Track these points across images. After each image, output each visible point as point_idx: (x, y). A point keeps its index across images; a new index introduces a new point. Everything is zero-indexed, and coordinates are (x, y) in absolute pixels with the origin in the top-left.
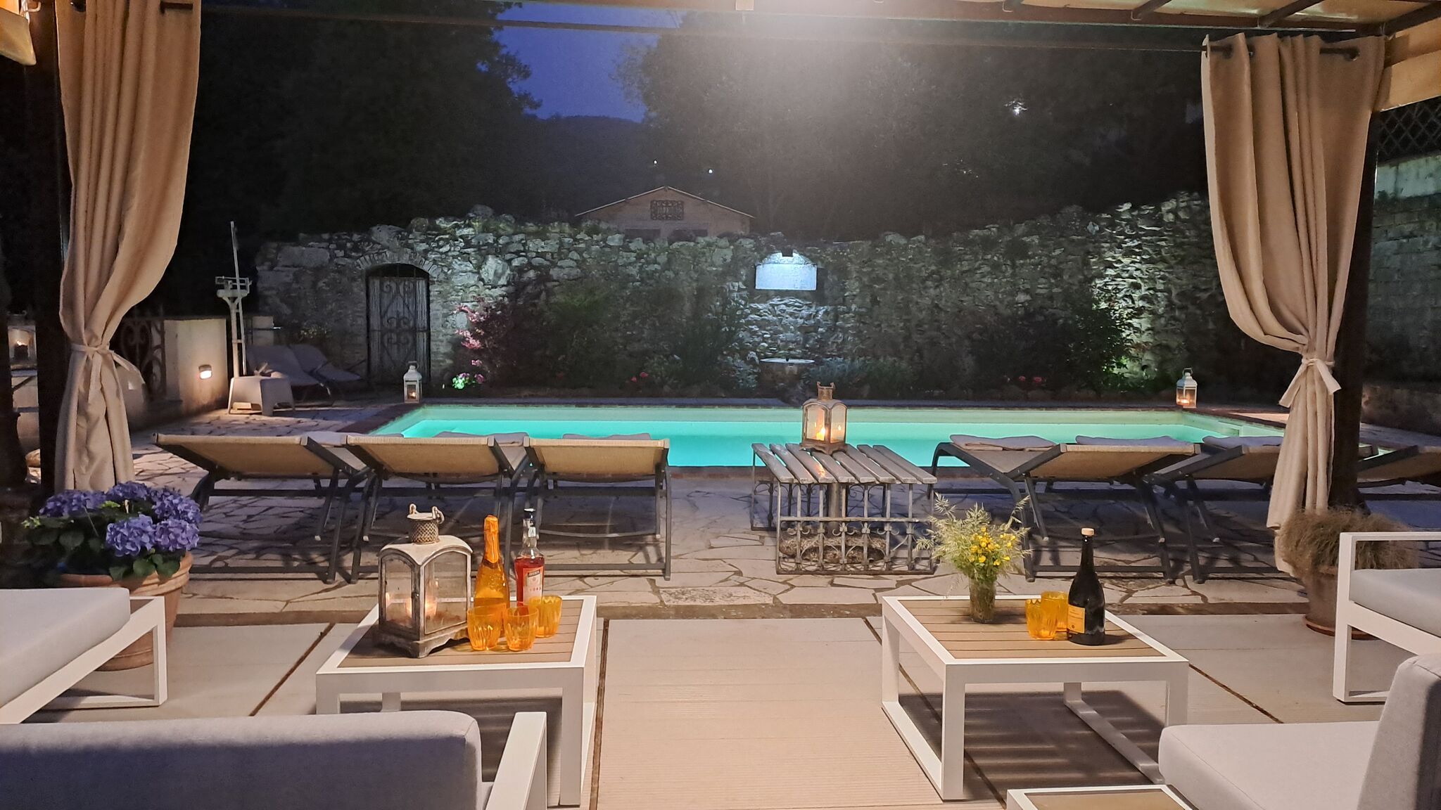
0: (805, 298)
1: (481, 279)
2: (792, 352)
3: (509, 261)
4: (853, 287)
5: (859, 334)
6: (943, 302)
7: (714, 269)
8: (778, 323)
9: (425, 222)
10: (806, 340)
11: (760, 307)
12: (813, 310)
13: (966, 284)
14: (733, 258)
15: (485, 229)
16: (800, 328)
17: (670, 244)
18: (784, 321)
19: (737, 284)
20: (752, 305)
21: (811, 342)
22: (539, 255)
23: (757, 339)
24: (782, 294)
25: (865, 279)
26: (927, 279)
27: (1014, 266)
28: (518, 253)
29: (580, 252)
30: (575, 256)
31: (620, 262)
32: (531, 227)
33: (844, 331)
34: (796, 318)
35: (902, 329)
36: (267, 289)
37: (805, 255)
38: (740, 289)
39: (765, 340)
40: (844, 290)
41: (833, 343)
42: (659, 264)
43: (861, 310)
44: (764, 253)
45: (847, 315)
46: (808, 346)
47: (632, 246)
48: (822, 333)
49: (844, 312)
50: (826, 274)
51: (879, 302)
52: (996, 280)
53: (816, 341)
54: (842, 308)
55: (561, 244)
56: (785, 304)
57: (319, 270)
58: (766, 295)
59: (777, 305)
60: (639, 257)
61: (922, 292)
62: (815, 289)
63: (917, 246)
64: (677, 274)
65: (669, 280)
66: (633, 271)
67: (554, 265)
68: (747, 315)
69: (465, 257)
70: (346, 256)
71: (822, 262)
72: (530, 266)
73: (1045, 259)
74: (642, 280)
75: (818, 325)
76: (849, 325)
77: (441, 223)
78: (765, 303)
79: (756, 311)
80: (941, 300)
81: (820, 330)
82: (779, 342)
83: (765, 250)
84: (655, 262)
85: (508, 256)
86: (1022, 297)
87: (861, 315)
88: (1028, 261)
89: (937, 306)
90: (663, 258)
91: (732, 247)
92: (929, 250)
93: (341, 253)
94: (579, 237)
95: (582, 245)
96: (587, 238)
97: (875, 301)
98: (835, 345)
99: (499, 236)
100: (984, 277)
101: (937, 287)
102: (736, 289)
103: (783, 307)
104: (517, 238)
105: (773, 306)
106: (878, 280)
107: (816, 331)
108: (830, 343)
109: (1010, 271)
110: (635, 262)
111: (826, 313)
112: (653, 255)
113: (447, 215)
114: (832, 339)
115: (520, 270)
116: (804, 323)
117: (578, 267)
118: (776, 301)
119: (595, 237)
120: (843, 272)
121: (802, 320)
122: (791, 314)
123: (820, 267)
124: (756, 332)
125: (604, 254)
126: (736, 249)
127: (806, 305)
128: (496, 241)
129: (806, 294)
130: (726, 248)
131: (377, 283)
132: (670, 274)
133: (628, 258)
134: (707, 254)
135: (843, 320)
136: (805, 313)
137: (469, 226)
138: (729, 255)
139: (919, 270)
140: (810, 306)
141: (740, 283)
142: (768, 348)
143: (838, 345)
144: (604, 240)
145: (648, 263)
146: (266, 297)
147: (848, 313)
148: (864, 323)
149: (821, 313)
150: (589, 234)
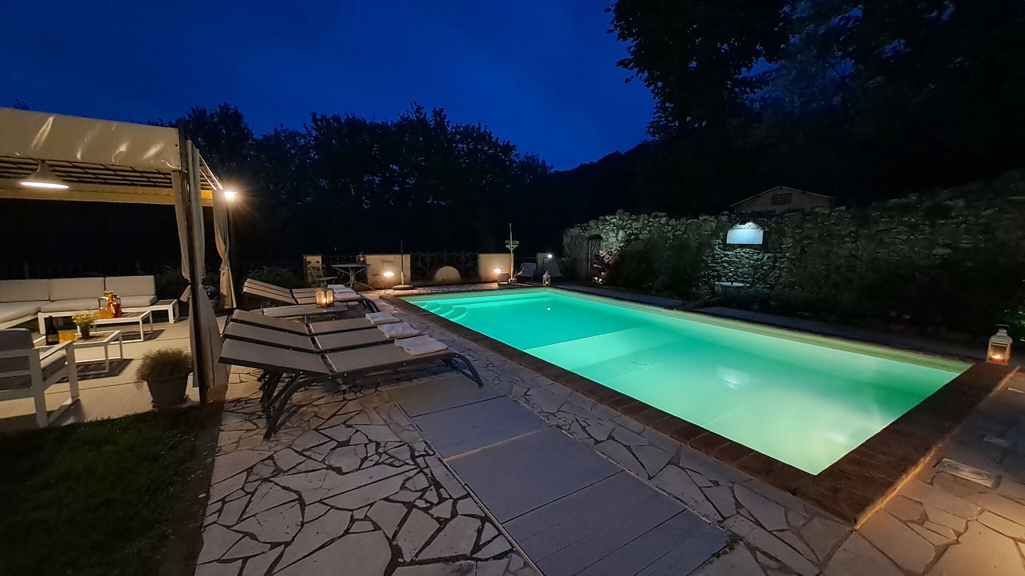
0: (756, 249)
1: (617, 240)
2: (746, 280)
3: (626, 232)
4: (788, 242)
5: (790, 271)
6: (859, 253)
7: (707, 233)
8: (739, 263)
9: (603, 217)
10: (755, 274)
11: (729, 253)
12: (760, 256)
13: (881, 240)
14: (716, 226)
15: (620, 219)
16: (752, 266)
17: (687, 221)
18: (743, 261)
19: (718, 241)
20: (725, 252)
21: (758, 275)
22: (636, 229)
23: (726, 271)
24: (742, 246)
25: (797, 237)
26: (846, 236)
27: (933, 225)
28: (629, 228)
29: (650, 226)
30: (648, 228)
31: (665, 231)
32: (634, 217)
33: (780, 269)
34: (750, 260)
35: (823, 270)
36: (565, 244)
37: (757, 223)
38: (719, 244)
39: (731, 272)
40: (781, 244)
41: (772, 276)
42: (681, 231)
43: (792, 257)
44: (732, 224)
45: (783, 260)
46: (756, 277)
47: (670, 223)
48: (765, 270)
49: (780, 258)
50: (770, 235)
51: (806, 252)
52: (912, 237)
53: (761, 274)
54: (779, 255)
55: (644, 224)
56: (744, 252)
57: (577, 237)
58: (733, 247)
59: (739, 253)
60: (672, 229)
61: (842, 246)
62: (761, 243)
63: (839, 214)
64: (689, 236)
65: (685, 238)
66: (670, 235)
67: (641, 233)
68: (722, 258)
69: (613, 230)
70: (583, 232)
71: (768, 227)
72: (633, 234)
73: (971, 219)
74: (673, 240)
75: (763, 265)
76: (783, 266)
77: (607, 217)
78: (732, 251)
79: (726, 255)
80: (858, 251)
81: (765, 268)
82: (739, 273)
83: (734, 222)
84: (680, 230)
85: (626, 230)
86: (939, 251)
87: (793, 260)
88: (950, 221)
89: (854, 256)
90: (683, 229)
91: (716, 221)
92: (849, 216)
93: (581, 231)
94: (650, 220)
95: (651, 224)
96: (653, 220)
97: (803, 251)
98: (773, 277)
99: (623, 221)
100: (900, 234)
101: (853, 242)
102: (717, 243)
103: (742, 254)
104: (629, 222)
105: (737, 253)
106: (807, 237)
107: (762, 268)
108: (770, 276)
109: (928, 229)
110: (671, 231)
111: (769, 258)
112: (679, 227)
113: (609, 214)
114: (771, 274)
115: (630, 235)
116: (754, 263)
117: (649, 233)
118: (738, 250)
119: (657, 220)
120: (781, 234)
121: (753, 262)
122: (747, 258)
123: (767, 230)
124: (726, 267)
125: (659, 227)
126: (718, 221)
127: (756, 253)
128: (622, 224)
129: (757, 246)
130: (712, 221)
131: (590, 241)
132: (686, 236)
133: (668, 229)
134: (704, 225)
135: (780, 262)
136: (755, 257)
137: (615, 218)
138: (714, 225)
139: (840, 231)
140: (759, 253)
141: (720, 240)
142: (732, 276)
143: (775, 278)
144: (659, 221)
145: (676, 231)
146: (565, 247)
147: (784, 258)
148: (794, 265)
149: (765, 257)
150: (654, 218)
